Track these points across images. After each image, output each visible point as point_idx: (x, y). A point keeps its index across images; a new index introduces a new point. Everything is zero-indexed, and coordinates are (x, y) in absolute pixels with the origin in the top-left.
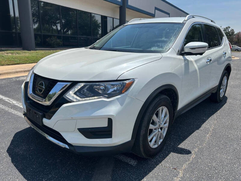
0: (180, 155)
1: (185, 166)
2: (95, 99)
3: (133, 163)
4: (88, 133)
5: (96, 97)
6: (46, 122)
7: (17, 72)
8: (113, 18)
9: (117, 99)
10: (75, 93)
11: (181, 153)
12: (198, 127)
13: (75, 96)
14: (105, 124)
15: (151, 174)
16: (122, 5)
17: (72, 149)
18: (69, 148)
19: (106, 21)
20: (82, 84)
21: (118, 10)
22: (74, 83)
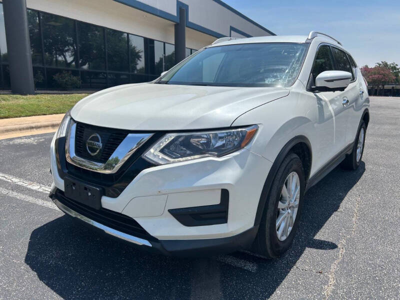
0: (321, 251)
1: (334, 268)
2: (196, 160)
3: (251, 267)
4: (187, 216)
5: (196, 157)
6: (107, 203)
7: (7, 131)
8: (164, 43)
9: (235, 157)
10: (162, 151)
11: (321, 248)
12: (336, 208)
13: (161, 156)
14: (216, 200)
15: (285, 283)
16: (178, 22)
17: (158, 246)
18: (151, 246)
19: (153, 47)
20: (173, 136)
21: (173, 30)
22: (158, 135)
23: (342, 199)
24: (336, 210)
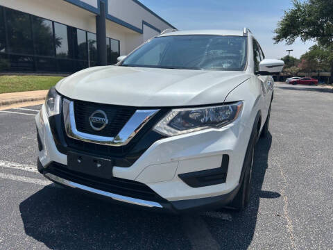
1: (285, 210)
8: (87, 32)
11: (270, 197)
13: (169, 128)
14: (217, 164)
16: (99, 13)
21: (94, 21)
23: (266, 159)
24: (267, 168)
